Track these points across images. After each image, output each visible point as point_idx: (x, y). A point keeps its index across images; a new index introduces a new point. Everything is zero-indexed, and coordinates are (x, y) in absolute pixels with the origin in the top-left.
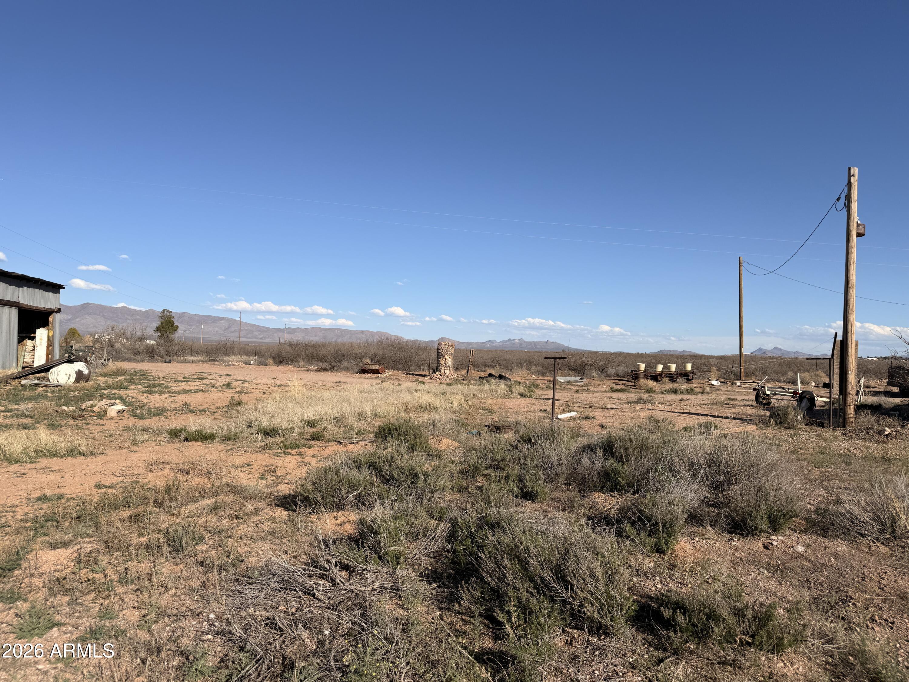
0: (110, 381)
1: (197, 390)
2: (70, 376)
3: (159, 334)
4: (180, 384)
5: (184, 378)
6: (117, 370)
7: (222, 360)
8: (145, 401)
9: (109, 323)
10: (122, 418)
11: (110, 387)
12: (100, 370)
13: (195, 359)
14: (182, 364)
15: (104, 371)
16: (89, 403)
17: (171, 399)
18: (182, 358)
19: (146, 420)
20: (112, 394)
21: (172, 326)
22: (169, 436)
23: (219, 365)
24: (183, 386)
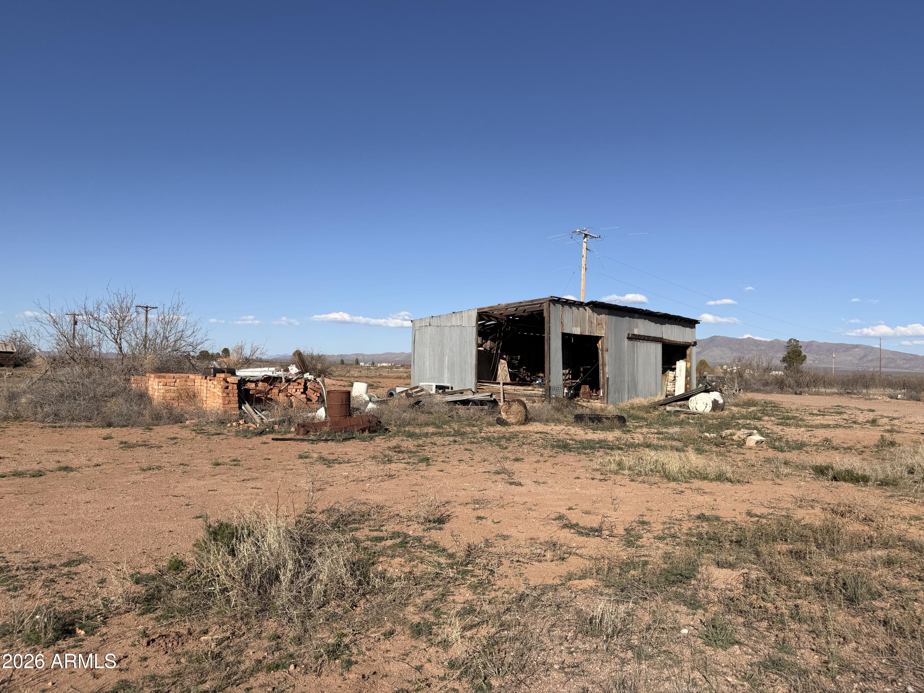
0: (744, 411)
1: (837, 425)
2: (707, 404)
3: (786, 364)
4: (816, 418)
5: (819, 411)
6: (749, 400)
7: (860, 393)
8: (781, 433)
9: (735, 354)
10: (761, 448)
11: (744, 417)
12: (732, 400)
13: (828, 391)
14: (814, 396)
15: (736, 401)
16: (728, 432)
17: (809, 433)
18: (814, 390)
19: (786, 453)
20: (747, 424)
21: (799, 356)
22: (813, 472)
23: (857, 398)
24: (819, 420)
